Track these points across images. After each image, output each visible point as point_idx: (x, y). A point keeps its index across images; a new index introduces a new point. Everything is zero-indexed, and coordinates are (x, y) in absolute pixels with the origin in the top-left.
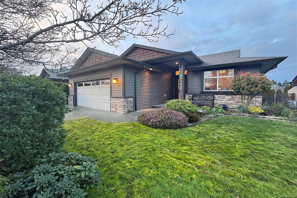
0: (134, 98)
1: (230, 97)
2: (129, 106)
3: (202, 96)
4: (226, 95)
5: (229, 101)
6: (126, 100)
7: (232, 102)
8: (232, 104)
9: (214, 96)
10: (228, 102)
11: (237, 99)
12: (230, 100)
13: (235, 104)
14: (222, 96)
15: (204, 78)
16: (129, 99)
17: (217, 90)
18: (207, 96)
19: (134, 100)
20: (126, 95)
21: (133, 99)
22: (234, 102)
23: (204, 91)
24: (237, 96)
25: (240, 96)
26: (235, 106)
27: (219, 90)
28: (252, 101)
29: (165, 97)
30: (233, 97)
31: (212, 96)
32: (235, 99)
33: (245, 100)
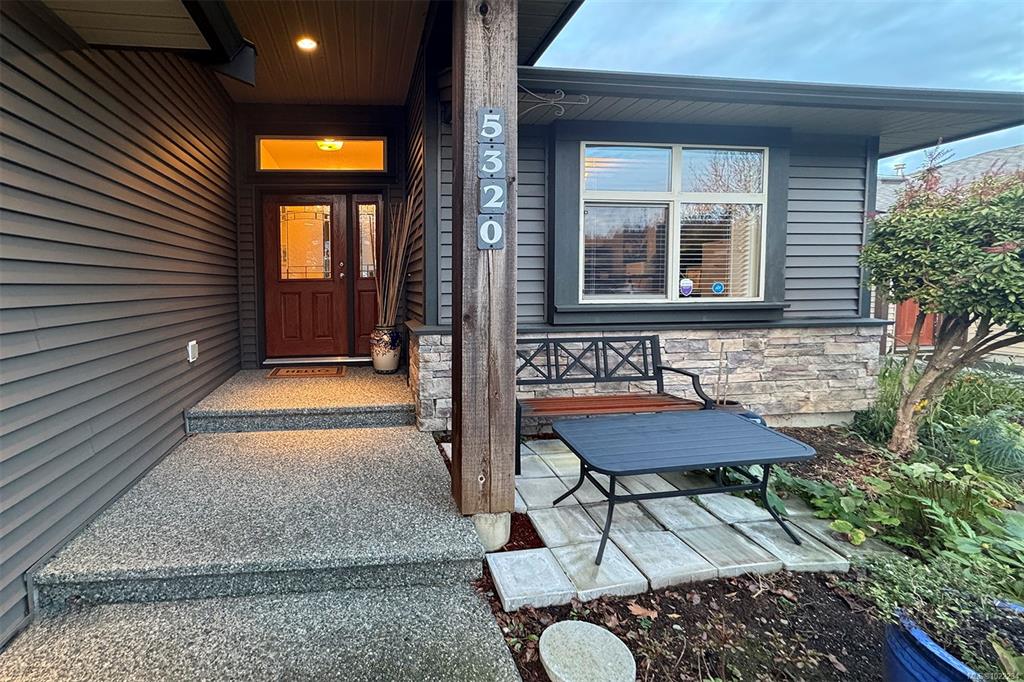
5: (731, 371)
10: (730, 378)
12: (738, 360)
13: (764, 390)
15: (584, 196)
18: (604, 340)
22: (757, 374)
23: (581, 302)
25: (791, 334)
26: (764, 399)
27: (681, 296)
28: (842, 359)
29: (193, 366)
30: (756, 345)
31: (642, 340)
32: (761, 352)
33: (811, 359)
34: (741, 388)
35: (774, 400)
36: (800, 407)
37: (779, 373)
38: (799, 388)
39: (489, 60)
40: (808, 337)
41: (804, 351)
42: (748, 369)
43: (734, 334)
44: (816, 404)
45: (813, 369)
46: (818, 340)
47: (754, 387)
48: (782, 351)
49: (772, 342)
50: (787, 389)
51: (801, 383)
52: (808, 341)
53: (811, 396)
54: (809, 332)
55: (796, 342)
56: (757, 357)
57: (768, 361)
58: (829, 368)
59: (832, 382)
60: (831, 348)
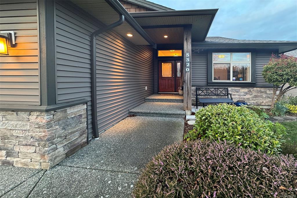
0: (89, 104)
1: (246, 90)
2: (71, 133)
3: (210, 89)
4: (242, 87)
5: (245, 95)
6: (59, 114)
7: (249, 97)
8: (248, 99)
9: (227, 89)
10: (245, 97)
11: (254, 92)
12: (246, 93)
13: (252, 100)
14: (236, 88)
15: (213, 62)
16: (69, 111)
17: (231, 81)
18: (217, 88)
19: (89, 108)
20: (59, 98)
21: (85, 107)
22: (251, 96)
23: (213, 81)
24: (255, 88)
25: (258, 89)
26: (253, 101)
27: (233, 81)
28: (271, 94)
29: (146, 91)
30: (250, 91)
31: (225, 89)
32: (252, 92)
33: (263, 94)
34: (247, 99)
35: (255, 102)
36: (261, 104)
37: (256, 96)
38: (261, 100)
39: (187, 46)
40: (263, 90)
41: (262, 92)
42: (249, 95)
43: (245, 88)
44: (265, 103)
45: (264, 96)
46: (265, 90)
47: (250, 99)
48: (256, 92)
49: (254, 90)
50: (258, 100)
51: (261, 99)
52: (262, 90)
53: (264, 101)
54: (263, 88)
55: (260, 90)
56: (251, 93)
57: (253, 94)
58: (268, 96)
59: (269, 99)
60: (268, 92)
